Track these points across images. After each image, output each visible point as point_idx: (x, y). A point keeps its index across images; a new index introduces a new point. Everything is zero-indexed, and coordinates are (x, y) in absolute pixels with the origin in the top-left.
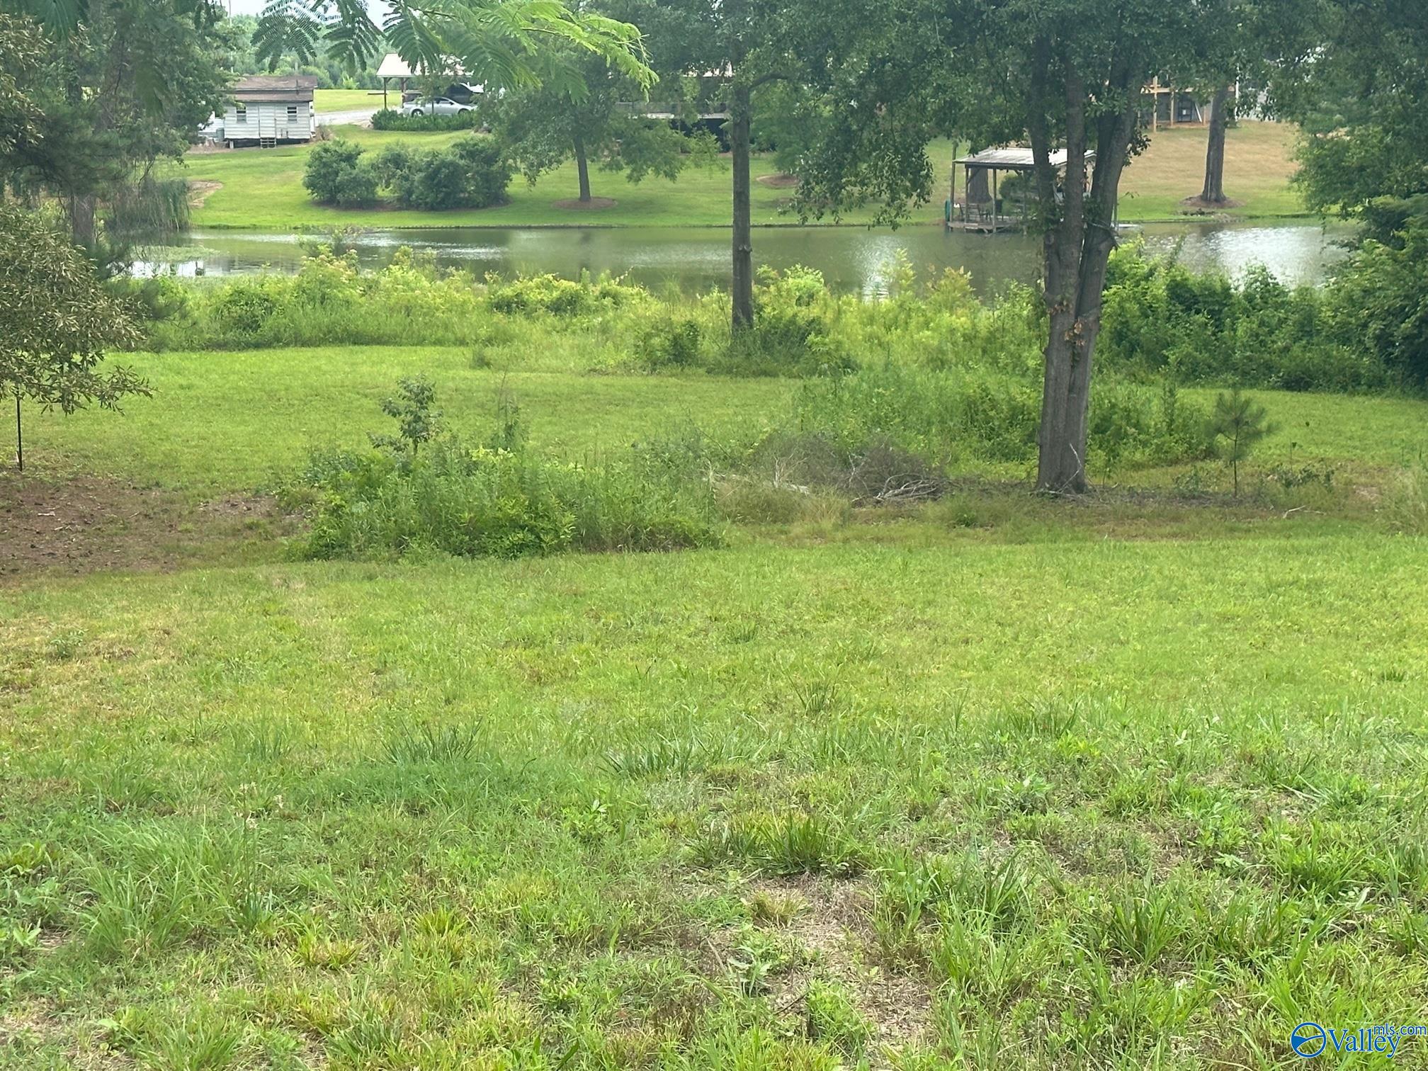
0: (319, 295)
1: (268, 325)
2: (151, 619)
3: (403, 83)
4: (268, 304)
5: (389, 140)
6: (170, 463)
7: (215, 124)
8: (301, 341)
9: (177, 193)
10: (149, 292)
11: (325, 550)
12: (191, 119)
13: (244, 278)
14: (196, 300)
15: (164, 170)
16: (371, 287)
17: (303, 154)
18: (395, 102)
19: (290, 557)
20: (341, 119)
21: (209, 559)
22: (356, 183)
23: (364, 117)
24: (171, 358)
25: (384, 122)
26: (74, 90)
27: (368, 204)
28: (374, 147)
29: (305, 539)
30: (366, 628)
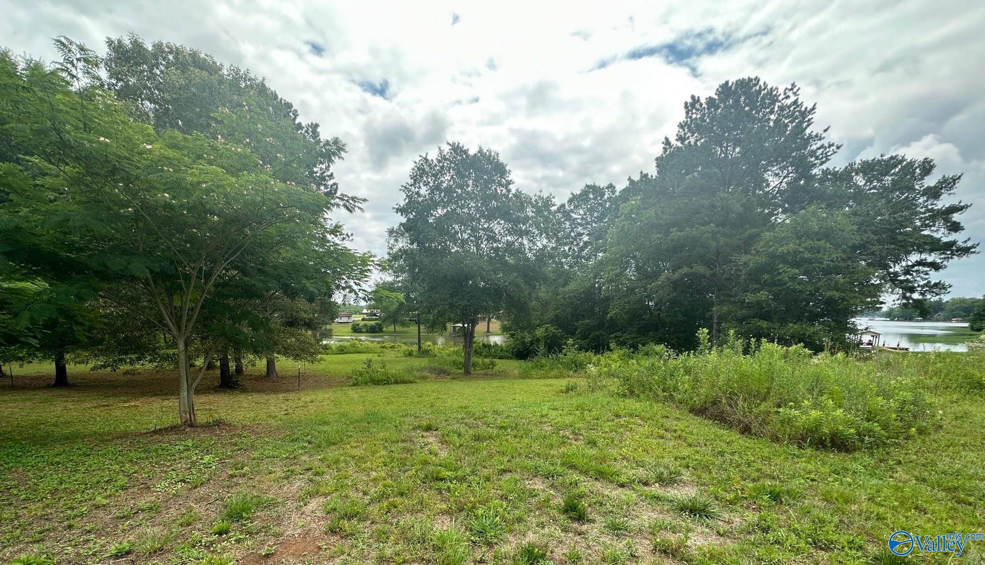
0: (353, 346)
1: (345, 350)
2: (326, 396)
3: (366, 314)
4: (345, 347)
5: (364, 322)
6: (329, 372)
7: (337, 320)
8: (350, 353)
9: (331, 330)
10: (326, 345)
11: (354, 385)
12: (333, 319)
13: (341, 343)
14: (333, 347)
15: (328, 327)
16: (362, 344)
17: (351, 324)
18: (365, 316)
19: (349, 386)
20: (356, 319)
21: (336, 387)
22: (359, 329)
23: (360, 319)
24: (329, 356)
25: (363, 319)
26: (314, 314)
27: (361, 332)
28: (362, 323)
29: (351, 383)
30: (361, 396)
